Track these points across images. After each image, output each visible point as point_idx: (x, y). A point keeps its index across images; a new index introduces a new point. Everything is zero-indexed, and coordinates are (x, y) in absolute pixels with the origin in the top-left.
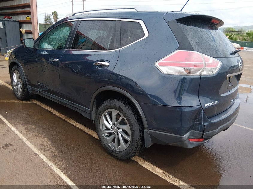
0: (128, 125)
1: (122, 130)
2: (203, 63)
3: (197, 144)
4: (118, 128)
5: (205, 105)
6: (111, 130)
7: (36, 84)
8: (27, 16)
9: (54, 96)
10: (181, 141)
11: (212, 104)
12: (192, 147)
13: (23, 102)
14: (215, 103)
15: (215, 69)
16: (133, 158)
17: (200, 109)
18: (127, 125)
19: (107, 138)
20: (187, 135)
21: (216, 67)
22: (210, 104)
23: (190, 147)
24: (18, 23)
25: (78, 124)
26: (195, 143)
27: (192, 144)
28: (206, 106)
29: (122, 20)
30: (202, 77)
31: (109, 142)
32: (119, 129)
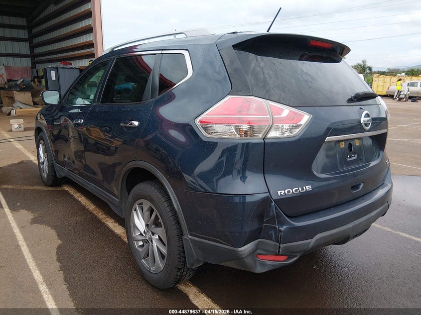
0: (163, 228)
1: (159, 236)
2: (268, 116)
3: (273, 265)
4: (152, 232)
5: (279, 192)
6: (144, 235)
7: (62, 160)
8: (90, 60)
9: (81, 179)
10: (238, 258)
11: (296, 190)
12: (263, 271)
13: (49, 188)
14: (303, 189)
15: (298, 126)
16: (182, 287)
17: (267, 201)
18: (161, 226)
19: (140, 249)
20: (249, 248)
21: (298, 124)
22: (289, 191)
23: (259, 270)
24: (78, 70)
25: (116, 225)
26: (269, 263)
27: (263, 264)
28: (279, 194)
29: (164, 52)
30: (266, 141)
31: (142, 257)
32: (153, 234)
